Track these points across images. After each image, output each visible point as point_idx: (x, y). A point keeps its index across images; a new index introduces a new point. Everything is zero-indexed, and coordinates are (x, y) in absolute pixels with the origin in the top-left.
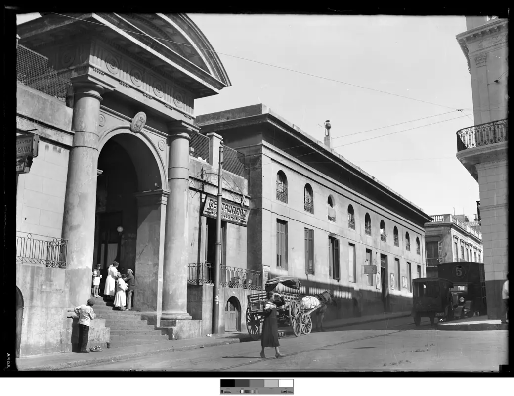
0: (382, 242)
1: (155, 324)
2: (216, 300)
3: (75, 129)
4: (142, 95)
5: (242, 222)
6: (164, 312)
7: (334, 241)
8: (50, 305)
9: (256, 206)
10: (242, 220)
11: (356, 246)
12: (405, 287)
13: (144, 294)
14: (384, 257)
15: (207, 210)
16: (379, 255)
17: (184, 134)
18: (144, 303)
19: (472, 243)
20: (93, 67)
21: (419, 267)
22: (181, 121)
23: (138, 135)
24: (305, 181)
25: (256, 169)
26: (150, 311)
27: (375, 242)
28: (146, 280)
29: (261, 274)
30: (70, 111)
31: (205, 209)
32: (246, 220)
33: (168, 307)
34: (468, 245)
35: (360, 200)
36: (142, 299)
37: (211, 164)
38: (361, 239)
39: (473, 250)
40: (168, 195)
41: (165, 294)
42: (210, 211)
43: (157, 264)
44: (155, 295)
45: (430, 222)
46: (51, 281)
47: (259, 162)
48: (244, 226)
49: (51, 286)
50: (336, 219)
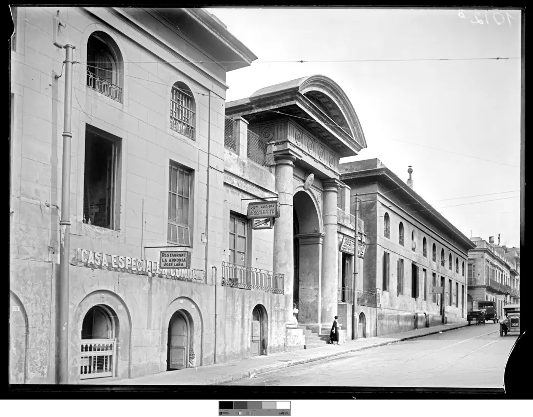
0: (442, 267)
1: (318, 333)
2: (355, 315)
3: (278, 190)
4: (313, 160)
5: (361, 254)
6: (323, 324)
7: (414, 268)
8: (279, 320)
9: (371, 243)
10: (361, 253)
11: (427, 271)
12: (454, 304)
13: (307, 310)
14: (443, 279)
15: (343, 247)
16: (440, 277)
17: (335, 189)
18: (307, 317)
19: (498, 265)
20: (290, 142)
21: (463, 286)
22: (335, 179)
23: (308, 192)
24: (399, 220)
25: (371, 212)
26: (313, 323)
27: (438, 267)
28: (308, 301)
29: (376, 295)
30: (274, 177)
31: (342, 246)
32: (363, 254)
33: (326, 320)
34: (495, 267)
35: (430, 233)
36: (305, 314)
37: (344, 210)
38: (430, 265)
39: (498, 271)
40: (323, 237)
41: (323, 311)
42: (345, 247)
43: (317, 289)
44: (317, 311)
45: (473, 248)
46: (279, 303)
47: (375, 207)
48: (362, 258)
49: (279, 306)
50: (416, 250)
